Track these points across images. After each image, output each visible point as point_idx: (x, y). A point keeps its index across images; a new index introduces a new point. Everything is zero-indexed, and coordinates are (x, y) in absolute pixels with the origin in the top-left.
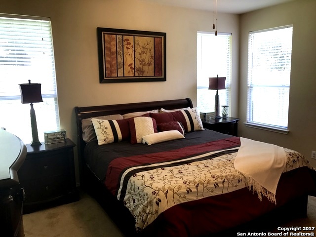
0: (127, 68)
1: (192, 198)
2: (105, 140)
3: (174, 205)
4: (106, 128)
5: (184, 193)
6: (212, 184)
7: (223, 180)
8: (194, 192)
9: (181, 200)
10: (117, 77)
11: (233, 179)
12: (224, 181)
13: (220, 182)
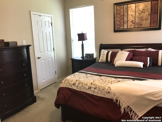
0: (130, 23)
1: (74, 88)
2: (101, 60)
3: (65, 87)
4: (104, 55)
5: (72, 84)
8: (76, 86)
9: (69, 86)
10: (123, 29)
12: (96, 88)
13: (93, 88)
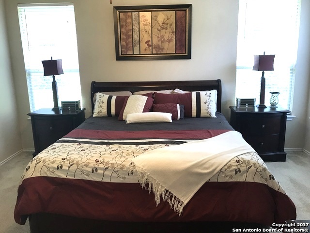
0: (144, 46)
1: (61, 175)
2: (99, 113)
3: (39, 175)
4: (103, 102)
5: (54, 168)
6: (90, 167)
7: (105, 167)
8: (65, 170)
9: (48, 173)
10: (133, 54)
11: (121, 168)
12: (107, 168)
13: (101, 169)
